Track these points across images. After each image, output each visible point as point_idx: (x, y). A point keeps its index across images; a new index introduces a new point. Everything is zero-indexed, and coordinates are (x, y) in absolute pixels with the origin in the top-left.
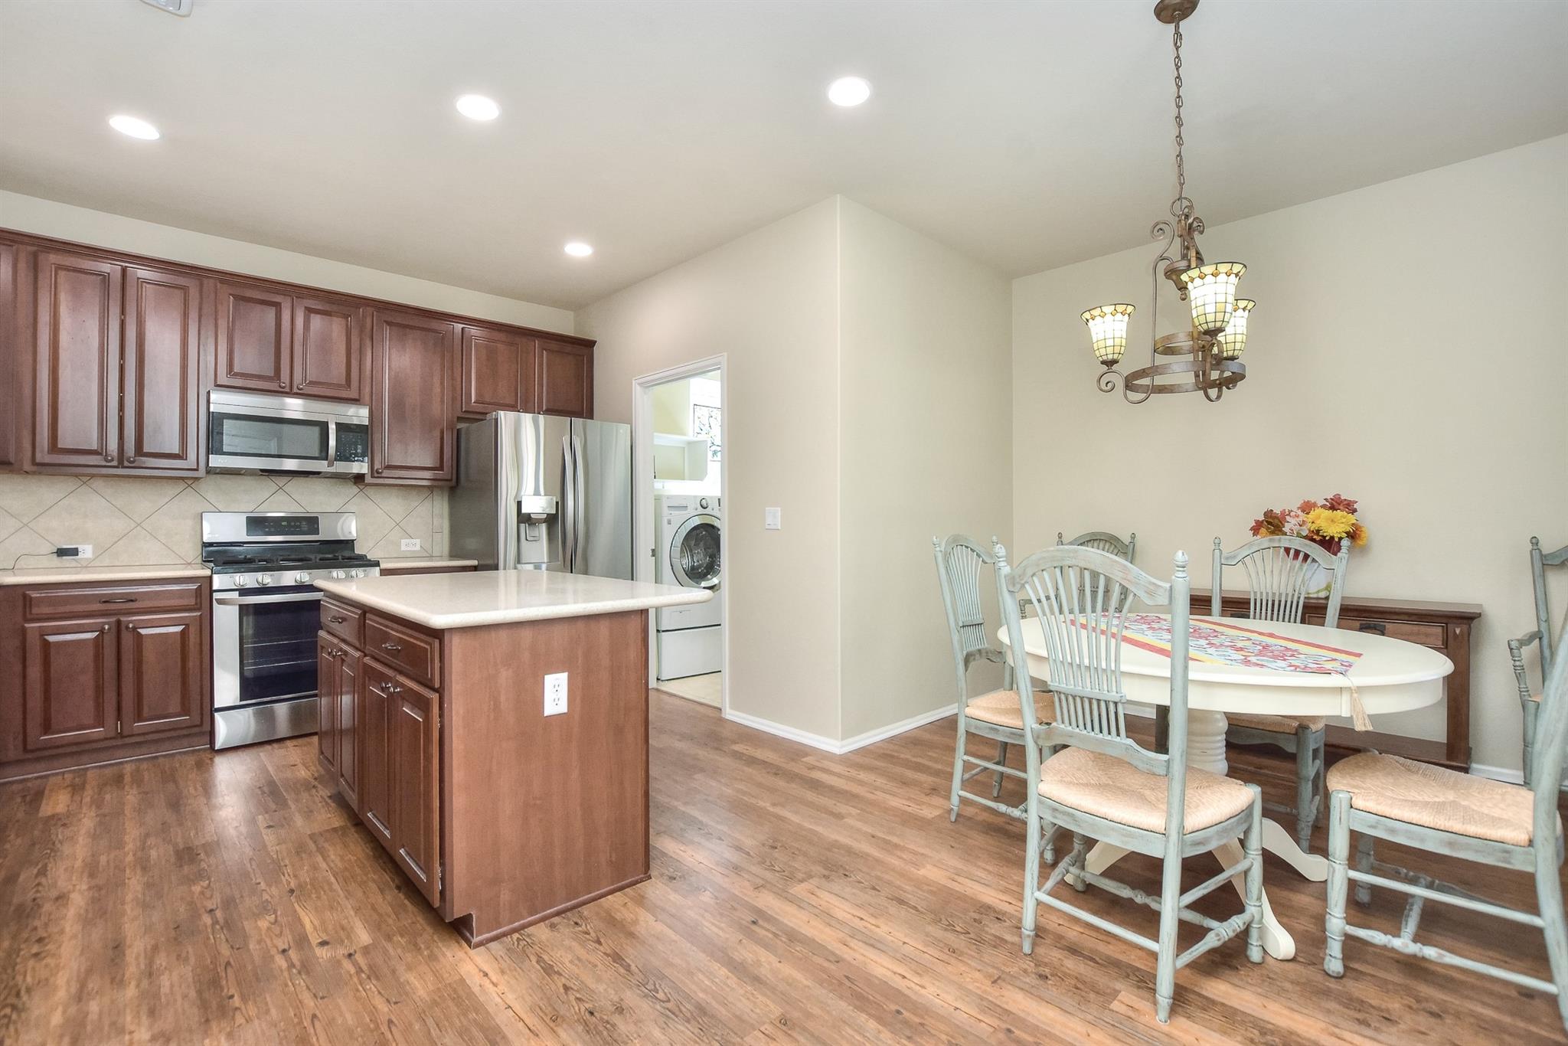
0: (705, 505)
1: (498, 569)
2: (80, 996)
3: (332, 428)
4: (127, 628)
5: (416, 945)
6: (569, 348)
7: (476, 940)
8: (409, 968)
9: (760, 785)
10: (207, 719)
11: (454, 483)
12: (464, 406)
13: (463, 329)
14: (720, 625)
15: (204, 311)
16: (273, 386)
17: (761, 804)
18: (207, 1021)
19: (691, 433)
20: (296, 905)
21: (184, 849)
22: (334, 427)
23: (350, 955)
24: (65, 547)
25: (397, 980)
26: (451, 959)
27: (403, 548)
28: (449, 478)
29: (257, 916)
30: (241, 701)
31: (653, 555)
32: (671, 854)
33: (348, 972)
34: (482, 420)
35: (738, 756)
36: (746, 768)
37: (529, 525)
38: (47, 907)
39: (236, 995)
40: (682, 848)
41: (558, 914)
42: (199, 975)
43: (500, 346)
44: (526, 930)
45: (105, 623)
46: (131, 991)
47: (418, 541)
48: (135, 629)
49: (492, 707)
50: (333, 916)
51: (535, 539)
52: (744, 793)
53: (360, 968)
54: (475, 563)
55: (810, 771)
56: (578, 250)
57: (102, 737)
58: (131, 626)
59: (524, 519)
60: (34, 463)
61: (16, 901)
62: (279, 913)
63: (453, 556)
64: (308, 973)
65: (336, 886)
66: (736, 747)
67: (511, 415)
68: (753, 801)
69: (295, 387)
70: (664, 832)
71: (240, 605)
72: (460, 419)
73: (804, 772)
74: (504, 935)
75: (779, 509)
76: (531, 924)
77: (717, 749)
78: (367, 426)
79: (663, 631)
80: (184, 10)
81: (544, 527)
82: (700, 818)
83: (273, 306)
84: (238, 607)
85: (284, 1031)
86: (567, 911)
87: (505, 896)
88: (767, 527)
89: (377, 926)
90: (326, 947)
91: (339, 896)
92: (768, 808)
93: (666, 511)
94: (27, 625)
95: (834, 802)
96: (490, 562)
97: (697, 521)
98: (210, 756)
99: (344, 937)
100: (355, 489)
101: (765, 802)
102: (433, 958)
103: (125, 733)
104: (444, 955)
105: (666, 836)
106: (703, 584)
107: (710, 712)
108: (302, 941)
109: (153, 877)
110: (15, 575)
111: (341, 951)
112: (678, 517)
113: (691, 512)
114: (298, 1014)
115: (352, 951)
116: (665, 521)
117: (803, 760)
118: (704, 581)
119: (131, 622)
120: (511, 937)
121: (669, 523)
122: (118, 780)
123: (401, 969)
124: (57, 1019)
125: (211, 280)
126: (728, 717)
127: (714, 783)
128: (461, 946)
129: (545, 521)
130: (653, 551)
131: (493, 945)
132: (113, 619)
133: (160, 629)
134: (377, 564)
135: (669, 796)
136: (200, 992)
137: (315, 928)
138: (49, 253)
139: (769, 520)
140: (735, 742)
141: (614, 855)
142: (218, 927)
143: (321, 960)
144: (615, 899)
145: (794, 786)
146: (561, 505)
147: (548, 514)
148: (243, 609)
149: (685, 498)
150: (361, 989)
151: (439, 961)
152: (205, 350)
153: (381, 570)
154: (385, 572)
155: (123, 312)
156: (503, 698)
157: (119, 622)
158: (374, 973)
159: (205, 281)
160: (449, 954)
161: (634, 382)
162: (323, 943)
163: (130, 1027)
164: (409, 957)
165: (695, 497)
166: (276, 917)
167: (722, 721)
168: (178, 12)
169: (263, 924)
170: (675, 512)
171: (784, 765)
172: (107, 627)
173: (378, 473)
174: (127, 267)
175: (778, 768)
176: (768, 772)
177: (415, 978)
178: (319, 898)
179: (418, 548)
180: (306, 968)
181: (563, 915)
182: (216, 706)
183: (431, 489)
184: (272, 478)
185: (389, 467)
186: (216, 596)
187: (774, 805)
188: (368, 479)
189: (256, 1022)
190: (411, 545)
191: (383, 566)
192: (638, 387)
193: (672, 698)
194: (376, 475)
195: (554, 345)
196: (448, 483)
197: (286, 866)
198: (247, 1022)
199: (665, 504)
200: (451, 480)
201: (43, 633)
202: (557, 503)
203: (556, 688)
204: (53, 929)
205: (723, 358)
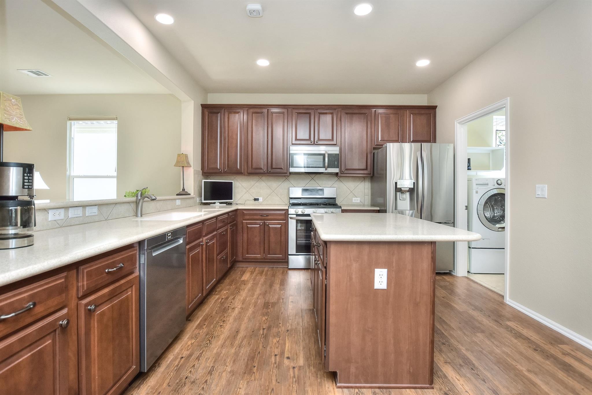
0: (500, 183)
1: (386, 213)
2: (222, 346)
3: (326, 155)
4: (266, 224)
5: (317, 374)
6: (423, 111)
7: (338, 385)
8: (311, 385)
9: (521, 354)
10: (287, 257)
11: (372, 175)
12: (376, 143)
13: (375, 110)
14: (504, 249)
15: (289, 120)
16: (309, 142)
17: (519, 367)
18: (245, 373)
19: (494, 145)
20: (287, 337)
21: (267, 302)
22: (327, 155)
23: (294, 368)
24: (256, 198)
25: (304, 387)
26: (327, 388)
27: (353, 201)
28: (370, 173)
29: (274, 336)
30: (296, 253)
31: (466, 209)
32: (450, 378)
33: (291, 375)
34: (381, 148)
35: (510, 330)
36: (513, 339)
37: (401, 193)
38: (230, 311)
39: (256, 367)
40: (457, 377)
41: (379, 388)
42: (250, 353)
43: (392, 116)
44: (362, 389)
45: (261, 222)
46: (233, 351)
47: (359, 199)
48: (268, 225)
49: (348, 280)
50: (295, 347)
51: (404, 199)
52: (508, 355)
53: (295, 376)
54: (378, 209)
55: (564, 356)
56: (423, 63)
57: (261, 258)
58: (267, 224)
59: (398, 190)
60: (247, 173)
61: (225, 306)
62: (281, 338)
63: (373, 205)
64: (279, 369)
65: (301, 334)
66: (509, 323)
67: (396, 145)
68: (514, 363)
69: (315, 142)
70: (449, 363)
71: (296, 220)
72: (374, 149)
73: (560, 356)
74: (352, 387)
75: (547, 185)
76: (364, 388)
77: (496, 321)
78: (339, 154)
79: (473, 248)
80: (261, 15)
81: (408, 194)
82: (474, 362)
83: (308, 114)
84: (295, 220)
85: (262, 391)
86: (384, 388)
87: (353, 370)
88: (537, 196)
89: (307, 359)
90: (288, 360)
91: (301, 339)
92: (525, 372)
93: (475, 187)
94: (243, 221)
95: (583, 387)
96: (383, 208)
97: (496, 192)
98: (286, 270)
99: (295, 358)
100: (336, 178)
101: (523, 367)
102: (320, 384)
103: (266, 258)
104: (325, 386)
105: (450, 366)
106: (498, 226)
107: (496, 297)
108: (282, 353)
109: (255, 310)
110: (245, 206)
111: (292, 365)
112: (482, 190)
113: (491, 187)
114: (269, 385)
115: (295, 366)
116: (474, 191)
117: (559, 345)
118: (498, 224)
119: (267, 222)
120: (354, 390)
121: (477, 192)
122: (261, 273)
123: (308, 384)
124: (215, 351)
125: (290, 109)
126: (508, 303)
127: (488, 342)
128: (333, 384)
129: (408, 191)
130: (466, 207)
131: (345, 390)
132: (263, 221)
133: (274, 225)
134: (340, 207)
135: (458, 342)
136: (248, 360)
137: (288, 350)
138: (250, 109)
139: (539, 192)
140: (509, 320)
141: (411, 368)
142: (263, 336)
143: (284, 365)
144: (410, 393)
145: (548, 362)
146: (416, 184)
147: (409, 188)
148: (298, 221)
149: (487, 179)
150: (291, 386)
151: (322, 387)
152: (289, 132)
153: (341, 210)
154: (344, 211)
155: (268, 124)
156: (354, 276)
157: (264, 222)
158: (298, 381)
159: (289, 109)
160: (327, 385)
161: (455, 122)
162: (288, 358)
163: (228, 364)
164: (312, 379)
165: (493, 179)
166: (280, 339)
167: (502, 304)
168: (260, 16)
169: (275, 341)
170: (480, 187)
171: (543, 345)
172: (261, 224)
173: (343, 172)
174: (268, 109)
175: (538, 346)
176: (530, 347)
177: (311, 391)
178: (294, 337)
179: (359, 201)
180: (279, 366)
181: (381, 390)
182: (289, 254)
183: (364, 178)
184: (310, 175)
185: (347, 170)
186: (290, 216)
187: (529, 371)
188: (339, 174)
189: (256, 381)
190: (357, 200)
191: (343, 208)
192: (458, 124)
193: (475, 284)
194: (342, 173)
195: (416, 111)
196: (369, 175)
197: (290, 319)
198: (254, 380)
199: (474, 183)
200: (370, 174)
201: (247, 224)
202: (414, 183)
203: (381, 276)
204: (228, 319)
205: (508, 101)
